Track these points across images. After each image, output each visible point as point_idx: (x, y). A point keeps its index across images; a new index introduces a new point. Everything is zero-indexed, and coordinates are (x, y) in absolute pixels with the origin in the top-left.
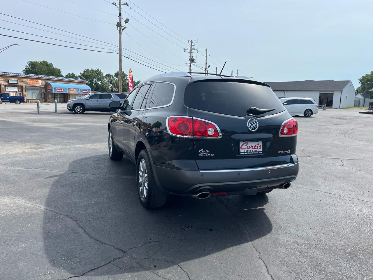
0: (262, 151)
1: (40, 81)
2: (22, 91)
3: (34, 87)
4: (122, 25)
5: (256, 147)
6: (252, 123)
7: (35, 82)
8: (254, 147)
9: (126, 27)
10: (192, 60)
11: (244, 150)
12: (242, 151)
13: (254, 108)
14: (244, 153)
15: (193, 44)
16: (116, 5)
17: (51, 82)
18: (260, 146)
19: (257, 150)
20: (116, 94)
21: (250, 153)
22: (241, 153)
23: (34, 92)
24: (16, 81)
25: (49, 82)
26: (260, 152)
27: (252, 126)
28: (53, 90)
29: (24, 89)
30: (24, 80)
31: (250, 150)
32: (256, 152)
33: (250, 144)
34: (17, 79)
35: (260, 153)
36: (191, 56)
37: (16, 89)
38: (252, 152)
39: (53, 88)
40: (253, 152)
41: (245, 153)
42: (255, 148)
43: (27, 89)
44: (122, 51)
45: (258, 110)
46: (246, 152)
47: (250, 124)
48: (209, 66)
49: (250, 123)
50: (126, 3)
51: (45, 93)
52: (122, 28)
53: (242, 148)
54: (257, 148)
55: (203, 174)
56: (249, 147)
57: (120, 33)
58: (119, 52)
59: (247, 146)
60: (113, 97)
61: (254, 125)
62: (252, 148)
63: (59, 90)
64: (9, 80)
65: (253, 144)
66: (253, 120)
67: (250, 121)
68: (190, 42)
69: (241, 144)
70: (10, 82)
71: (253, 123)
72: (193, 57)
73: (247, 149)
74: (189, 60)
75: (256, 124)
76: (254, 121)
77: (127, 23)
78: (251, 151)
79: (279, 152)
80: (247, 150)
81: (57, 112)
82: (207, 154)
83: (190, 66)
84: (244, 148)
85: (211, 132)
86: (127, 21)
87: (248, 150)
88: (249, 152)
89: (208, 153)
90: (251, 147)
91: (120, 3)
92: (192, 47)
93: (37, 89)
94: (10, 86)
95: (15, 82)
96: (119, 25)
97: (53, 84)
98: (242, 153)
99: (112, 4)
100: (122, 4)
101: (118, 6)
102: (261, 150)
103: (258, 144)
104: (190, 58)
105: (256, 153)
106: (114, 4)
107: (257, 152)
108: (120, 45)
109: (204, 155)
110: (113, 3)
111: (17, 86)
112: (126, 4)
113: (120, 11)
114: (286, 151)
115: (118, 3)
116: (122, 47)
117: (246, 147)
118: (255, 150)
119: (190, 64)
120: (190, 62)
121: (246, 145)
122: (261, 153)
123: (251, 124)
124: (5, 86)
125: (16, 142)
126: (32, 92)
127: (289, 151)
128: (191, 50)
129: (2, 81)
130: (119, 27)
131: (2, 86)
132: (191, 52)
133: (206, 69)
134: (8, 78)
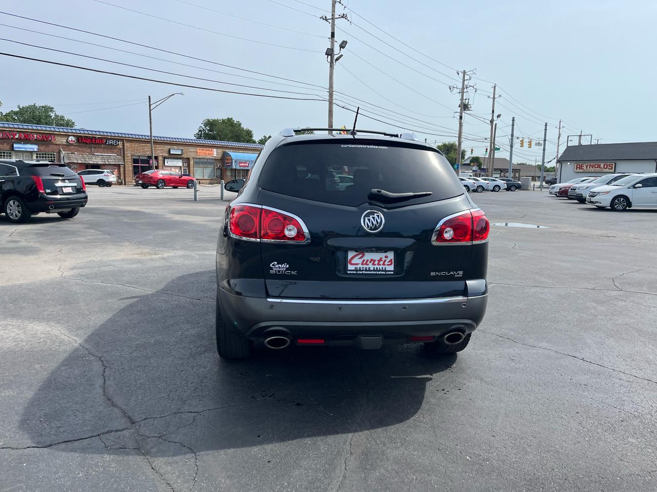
0: (393, 269)
1: (215, 150)
2: (189, 166)
3: (206, 160)
4: (335, 53)
5: (381, 263)
6: (371, 219)
7: (208, 152)
8: (376, 262)
9: (342, 56)
10: (465, 107)
11: (356, 266)
12: (350, 267)
13: (378, 191)
14: (355, 272)
15: (467, 77)
16: (326, 20)
17: (231, 151)
18: (391, 260)
19: (384, 267)
21: (369, 272)
22: (349, 272)
23: (205, 168)
24: (181, 151)
25: (228, 151)
26: (390, 271)
27: (370, 225)
28: (234, 164)
29: (192, 163)
30: (192, 149)
31: (367, 267)
32: (380, 271)
33: (368, 256)
34: (181, 148)
35: (389, 273)
36: (462, 99)
37: (179, 163)
38: (371, 271)
39: (234, 161)
40: (374, 270)
41: (357, 271)
42: (379, 264)
43: (195, 163)
44: (334, 97)
45: (386, 194)
46: (360, 270)
47: (367, 220)
49: (366, 218)
50: (344, 15)
51: (221, 169)
52: (336, 57)
53: (353, 262)
54: (384, 264)
55: (272, 305)
56: (368, 260)
57: (332, 66)
58: (328, 98)
59: (362, 260)
61: (375, 223)
62: (373, 264)
63: (242, 164)
64: (170, 149)
65: (376, 256)
66: (373, 213)
67: (368, 215)
68: (461, 75)
69: (351, 254)
70: (171, 153)
71: (374, 218)
72: (467, 101)
73: (362, 264)
74: (460, 105)
75: (379, 221)
76: (376, 214)
77: (343, 48)
78: (369, 268)
79: (433, 274)
80: (361, 266)
81: (224, 199)
82: (285, 271)
83: (461, 118)
84: (356, 262)
85: (290, 232)
86: (343, 45)
87: (365, 266)
88: (366, 270)
89: (287, 269)
90: (370, 262)
91: (332, 15)
92: (466, 82)
93: (210, 163)
94: (171, 158)
95: (179, 152)
96: (330, 52)
97: (234, 155)
98: (352, 272)
99: (320, 18)
100: (336, 16)
101: (330, 21)
102: (391, 268)
103: (386, 257)
104: (461, 103)
105: (379, 273)
106: (324, 18)
107: (382, 271)
108: (331, 87)
109: (279, 271)
110: (322, 17)
111: (181, 159)
112: (342, 17)
113: (333, 28)
114: (452, 273)
115: (329, 16)
116: (334, 90)
117: (360, 261)
118: (378, 267)
119: (461, 114)
120: (461, 109)
121: (360, 258)
122: (392, 273)
123: (369, 220)
124: (165, 158)
125: (128, 243)
126: (203, 168)
127: (461, 273)
128: (463, 88)
129: (160, 151)
130: (329, 57)
131: (160, 159)
132: (463, 93)
133: (492, 122)
134: (169, 147)
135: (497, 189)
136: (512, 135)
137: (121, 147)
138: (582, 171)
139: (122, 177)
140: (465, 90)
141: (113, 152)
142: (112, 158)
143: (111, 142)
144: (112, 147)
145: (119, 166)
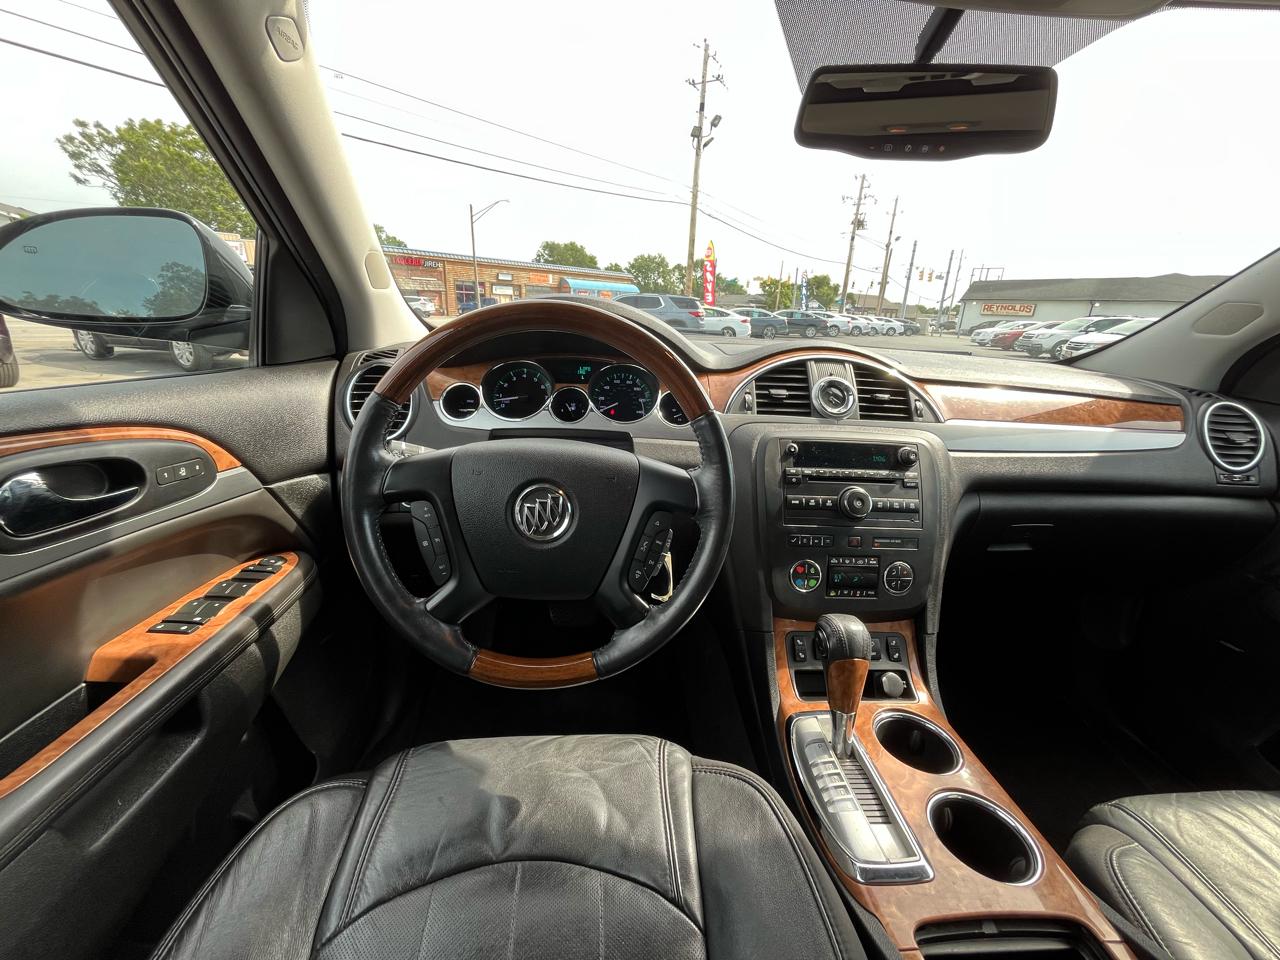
1: (551, 276)
2: (521, 295)
3: (541, 288)
4: (704, 134)
7: (542, 278)
9: (712, 139)
10: (859, 224)
15: (866, 184)
16: (693, 84)
17: (570, 277)
20: (671, 298)
24: (511, 276)
25: (565, 277)
28: (572, 293)
29: (524, 291)
30: (523, 274)
34: (511, 272)
36: (857, 214)
37: (509, 291)
39: (572, 290)
43: (528, 291)
44: (699, 200)
48: (897, 239)
50: (719, 76)
52: (704, 140)
57: (698, 155)
58: (691, 200)
60: (663, 305)
63: (582, 294)
64: (498, 274)
68: (860, 180)
70: (500, 278)
72: (862, 216)
74: (853, 222)
77: (715, 126)
83: (853, 239)
86: (715, 123)
91: (703, 77)
92: (865, 191)
94: (500, 285)
95: (509, 278)
96: (697, 133)
97: (571, 281)
100: (709, 77)
101: (699, 87)
104: (855, 219)
106: (691, 81)
108: (696, 185)
110: (689, 80)
111: (511, 285)
112: (717, 79)
113: (703, 97)
115: (699, 79)
116: (699, 189)
119: (854, 233)
120: (854, 227)
128: (860, 199)
129: (488, 276)
130: (696, 139)
131: (487, 285)
132: (859, 205)
133: (888, 246)
134: (497, 271)
135: (891, 332)
136: (912, 265)
137: (442, 269)
138: (990, 313)
139: (444, 306)
140: (862, 202)
141: (432, 276)
142: (433, 283)
143: (429, 264)
144: (431, 271)
145: (439, 293)
